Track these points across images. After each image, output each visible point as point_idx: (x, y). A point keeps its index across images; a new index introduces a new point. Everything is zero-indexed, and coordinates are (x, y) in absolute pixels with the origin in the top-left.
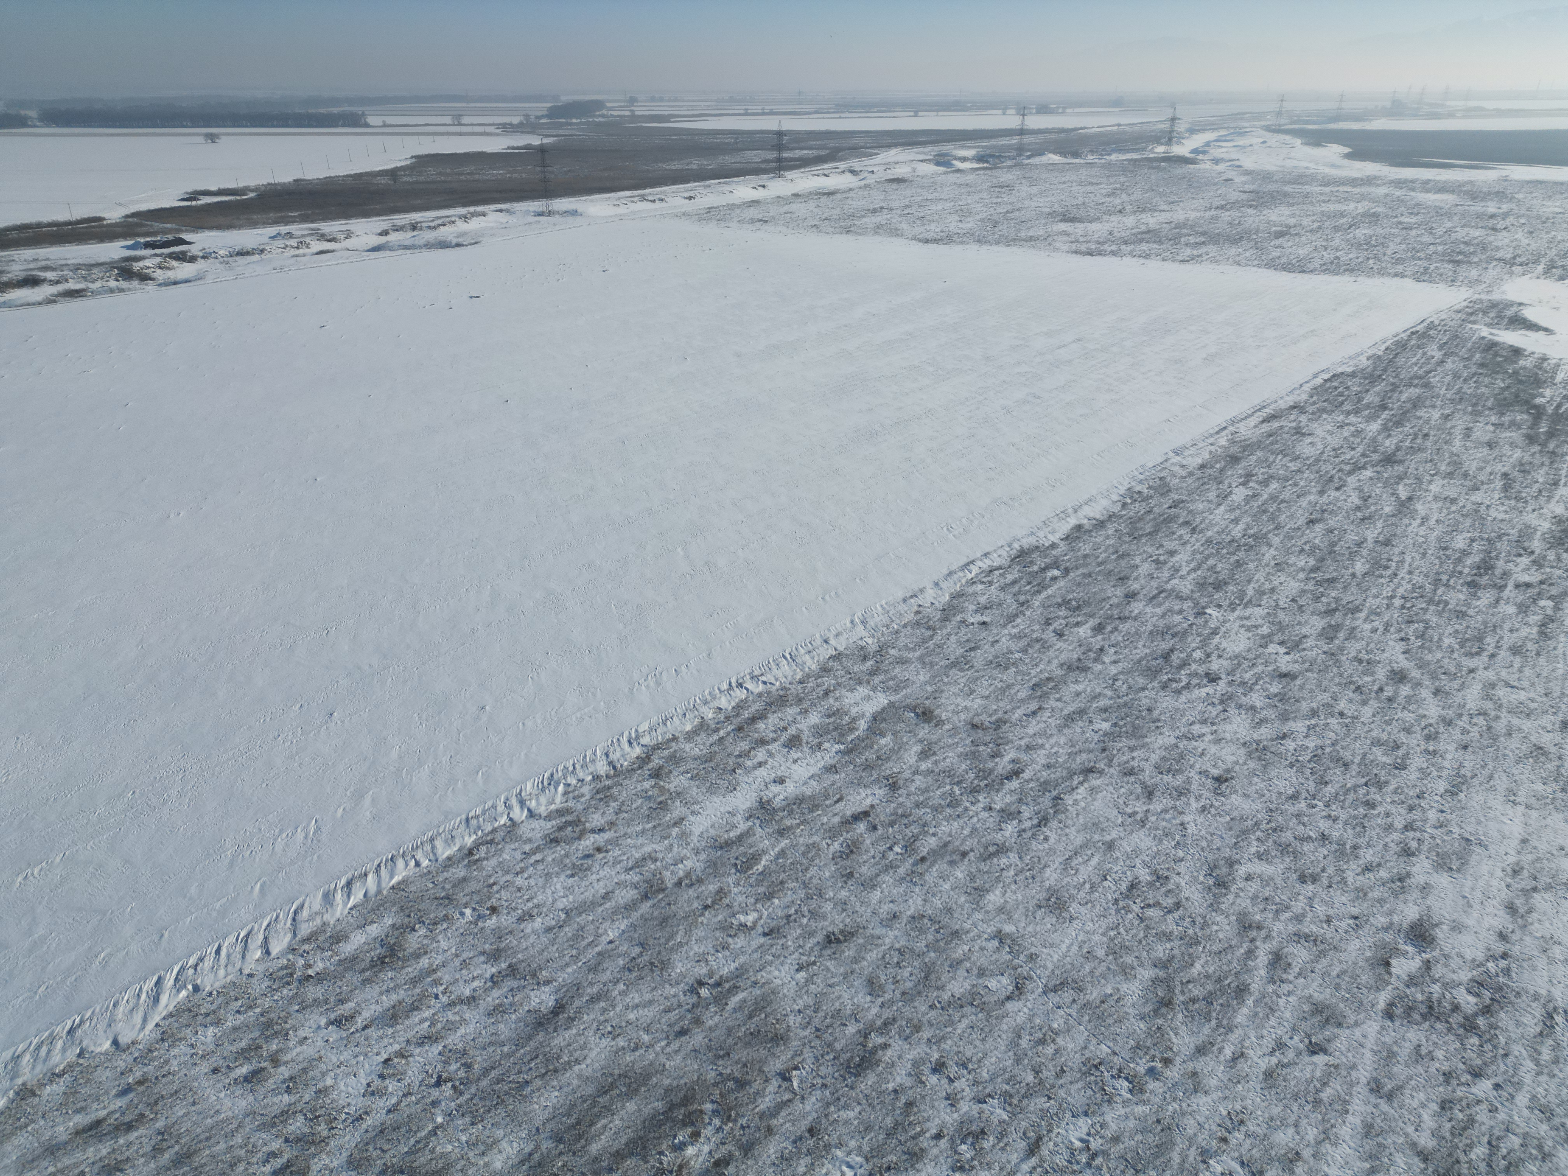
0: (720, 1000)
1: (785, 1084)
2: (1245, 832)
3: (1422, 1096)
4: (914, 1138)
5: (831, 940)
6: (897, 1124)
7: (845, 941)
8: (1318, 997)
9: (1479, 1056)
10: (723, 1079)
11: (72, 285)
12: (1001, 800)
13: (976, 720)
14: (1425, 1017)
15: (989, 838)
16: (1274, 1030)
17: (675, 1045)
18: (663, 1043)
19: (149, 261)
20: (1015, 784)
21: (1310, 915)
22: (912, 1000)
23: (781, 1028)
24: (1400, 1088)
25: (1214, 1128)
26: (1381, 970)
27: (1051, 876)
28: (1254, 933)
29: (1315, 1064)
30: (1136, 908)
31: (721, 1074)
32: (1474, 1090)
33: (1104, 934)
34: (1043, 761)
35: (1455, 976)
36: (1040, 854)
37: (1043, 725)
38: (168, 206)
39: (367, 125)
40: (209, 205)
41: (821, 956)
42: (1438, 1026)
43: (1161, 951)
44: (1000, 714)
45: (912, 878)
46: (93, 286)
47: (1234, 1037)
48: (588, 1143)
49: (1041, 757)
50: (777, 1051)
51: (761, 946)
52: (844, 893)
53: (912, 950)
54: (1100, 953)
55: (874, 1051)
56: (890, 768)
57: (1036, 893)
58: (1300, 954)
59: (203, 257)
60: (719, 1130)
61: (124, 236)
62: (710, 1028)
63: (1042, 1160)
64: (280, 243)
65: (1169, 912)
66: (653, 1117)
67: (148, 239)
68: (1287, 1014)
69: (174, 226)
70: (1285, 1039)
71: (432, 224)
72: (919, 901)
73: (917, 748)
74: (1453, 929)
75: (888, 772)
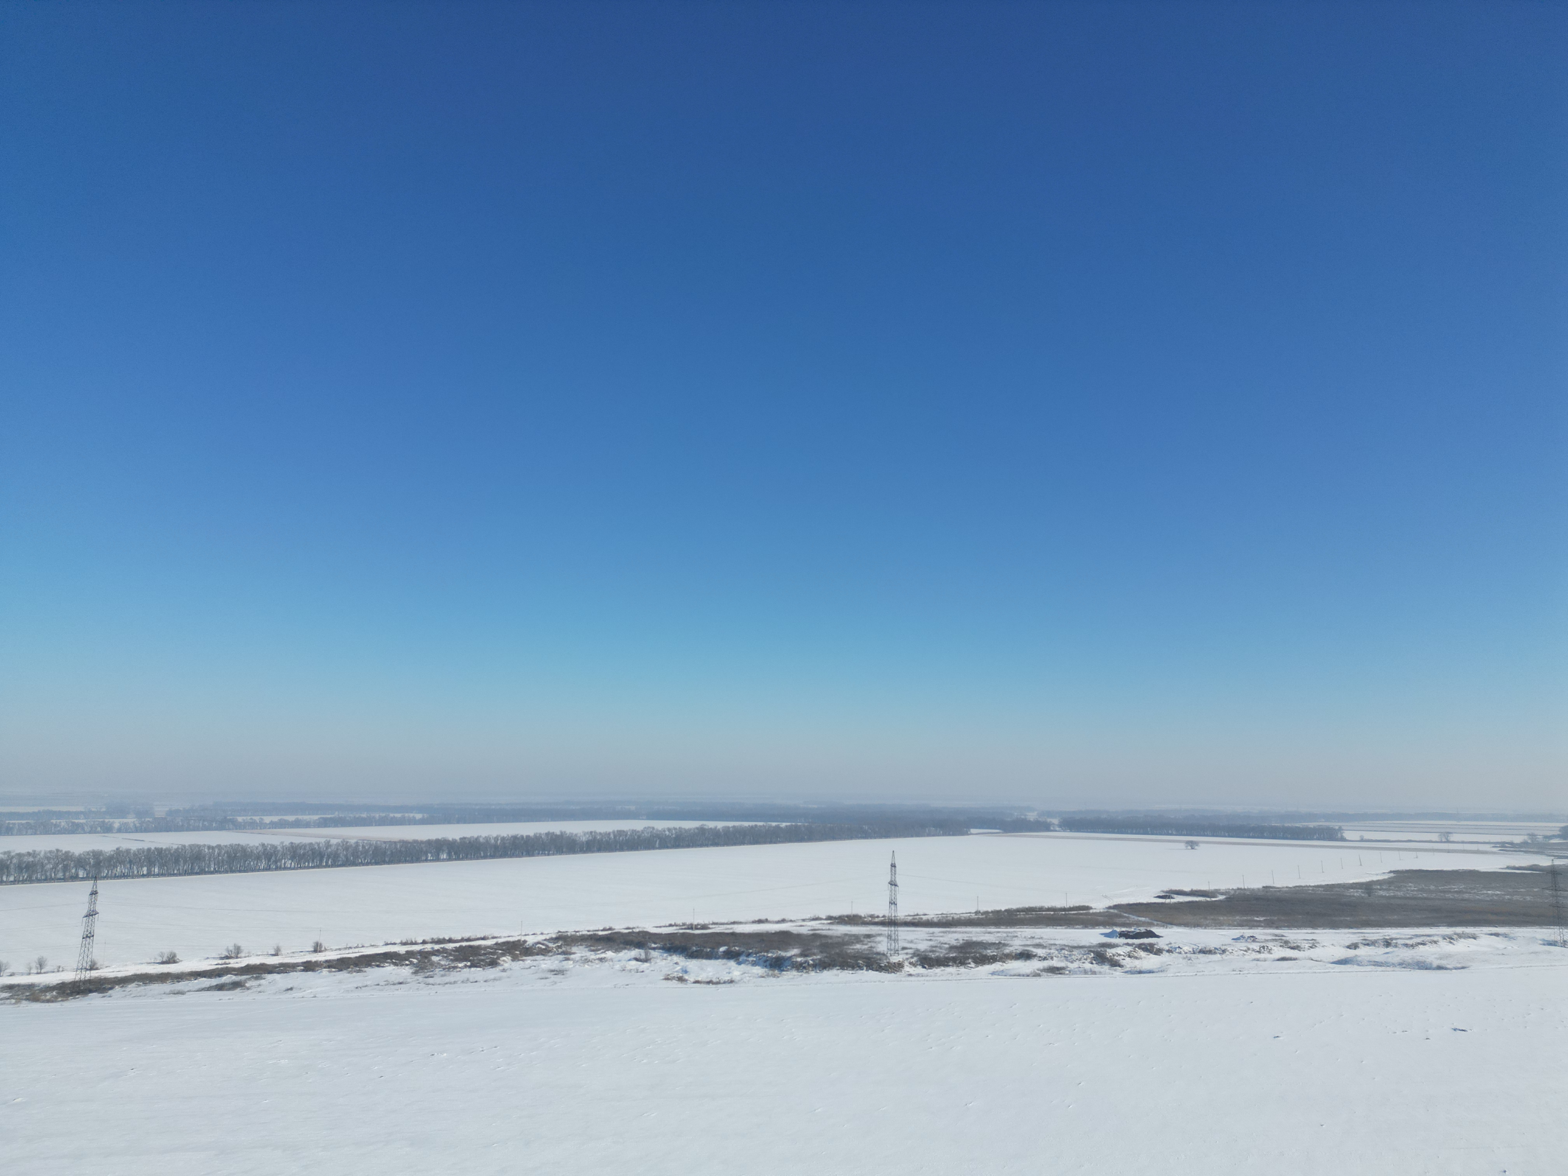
11: (1056, 963)
19: (1121, 949)
38: (1145, 902)
39: (1343, 839)
40: (1181, 903)
46: (1072, 966)
59: (1168, 951)
61: (1104, 924)
64: (1242, 945)
67: (1124, 929)
69: (1147, 920)
71: (1410, 942)
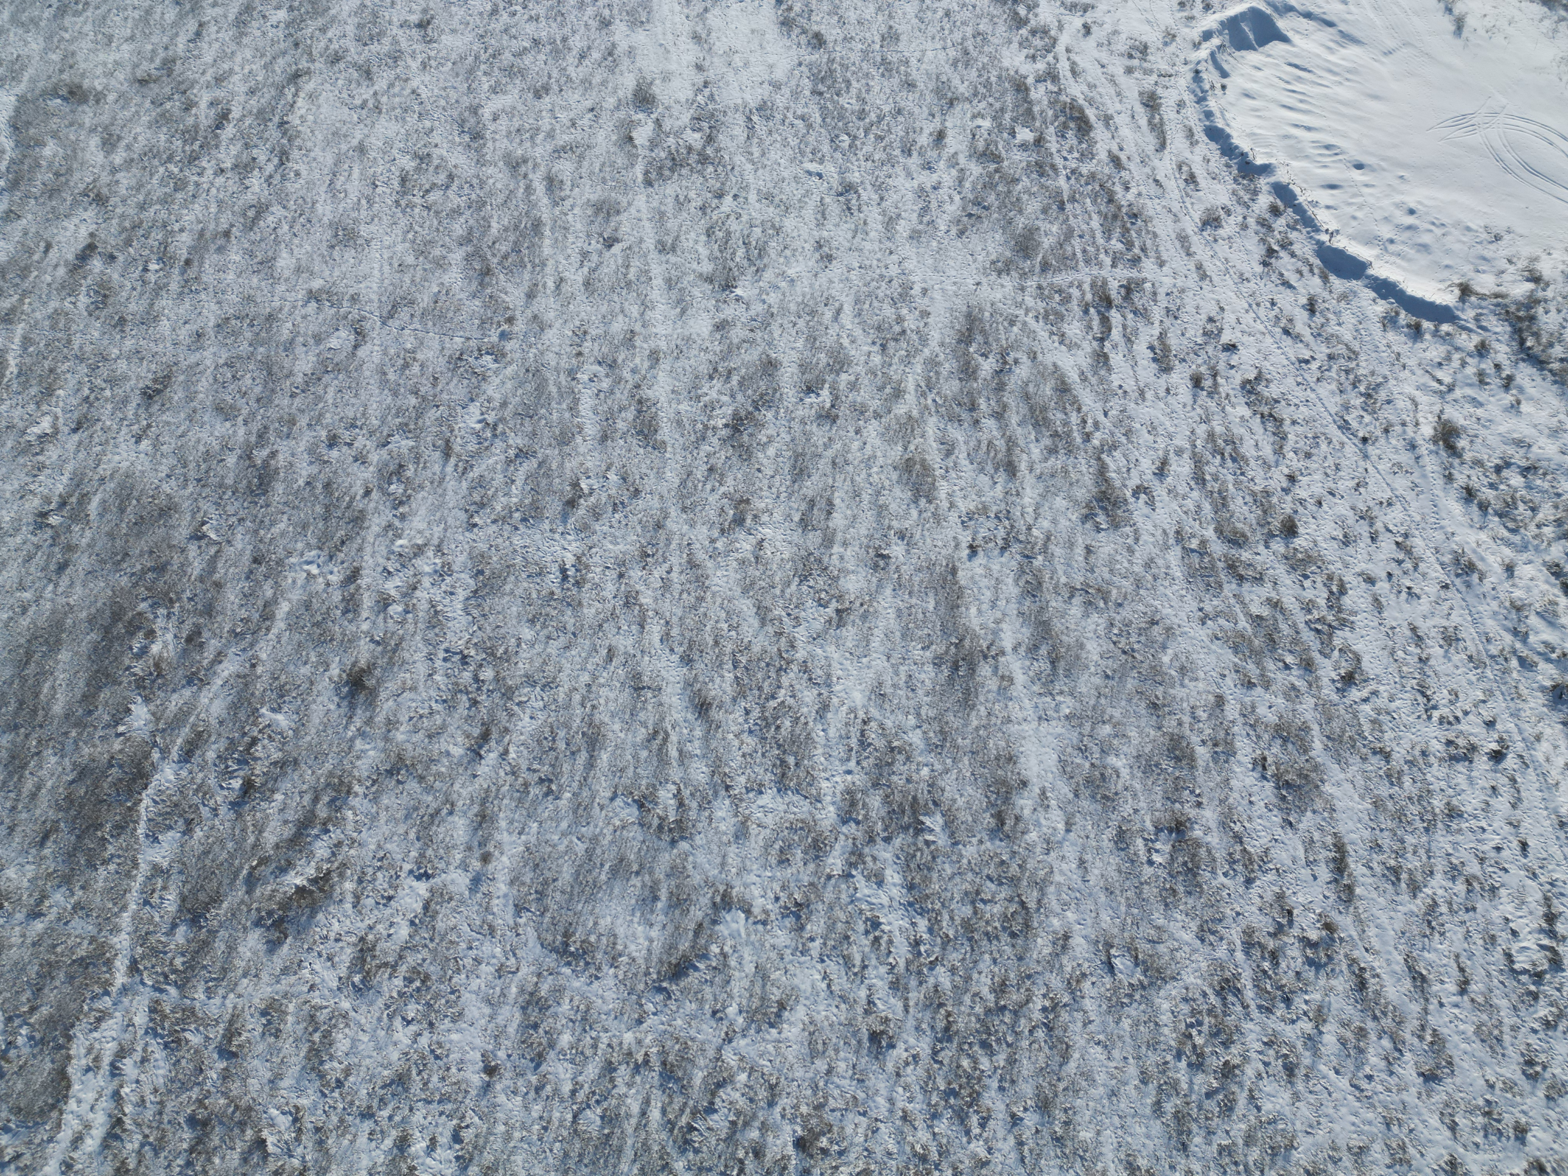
0: (78, 515)
1: (203, 543)
2: (471, 72)
3: (693, 235)
4: (348, 507)
5: (149, 395)
6: (327, 507)
7: (166, 387)
8: (594, 198)
9: (717, 180)
10: (138, 578)
12: (228, 154)
13: (139, 74)
14: (672, 170)
15: (240, 203)
16: (575, 244)
17: (64, 581)
18: (50, 587)
20: (229, 130)
21: (558, 126)
22: (271, 401)
23: (162, 501)
24: (677, 237)
25: (568, 349)
26: (628, 147)
27: (325, 210)
28: (523, 169)
29: (615, 255)
30: (418, 200)
31: (133, 574)
32: (723, 209)
33: (404, 241)
34: (242, 88)
35: (679, 123)
36: (301, 193)
37: (216, 45)
41: (151, 416)
42: (684, 171)
43: (458, 228)
44: (162, 54)
45: (189, 287)
47: (549, 269)
48: (47, 709)
49: (237, 85)
50: (173, 521)
51: (80, 443)
52: (129, 343)
53: (239, 357)
54: (410, 260)
55: (266, 464)
56: (80, 179)
57: (322, 235)
58: (565, 168)
60: (168, 616)
62: (89, 545)
63: (459, 456)
65: (447, 187)
66: (95, 649)
68: (579, 226)
70: (586, 247)
72: (214, 307)
73: (94, 141)
74: (664, 80)
75: (81, 186)
